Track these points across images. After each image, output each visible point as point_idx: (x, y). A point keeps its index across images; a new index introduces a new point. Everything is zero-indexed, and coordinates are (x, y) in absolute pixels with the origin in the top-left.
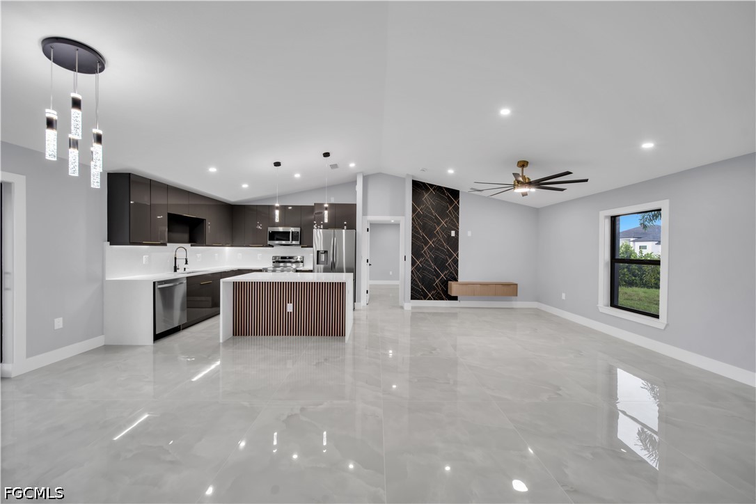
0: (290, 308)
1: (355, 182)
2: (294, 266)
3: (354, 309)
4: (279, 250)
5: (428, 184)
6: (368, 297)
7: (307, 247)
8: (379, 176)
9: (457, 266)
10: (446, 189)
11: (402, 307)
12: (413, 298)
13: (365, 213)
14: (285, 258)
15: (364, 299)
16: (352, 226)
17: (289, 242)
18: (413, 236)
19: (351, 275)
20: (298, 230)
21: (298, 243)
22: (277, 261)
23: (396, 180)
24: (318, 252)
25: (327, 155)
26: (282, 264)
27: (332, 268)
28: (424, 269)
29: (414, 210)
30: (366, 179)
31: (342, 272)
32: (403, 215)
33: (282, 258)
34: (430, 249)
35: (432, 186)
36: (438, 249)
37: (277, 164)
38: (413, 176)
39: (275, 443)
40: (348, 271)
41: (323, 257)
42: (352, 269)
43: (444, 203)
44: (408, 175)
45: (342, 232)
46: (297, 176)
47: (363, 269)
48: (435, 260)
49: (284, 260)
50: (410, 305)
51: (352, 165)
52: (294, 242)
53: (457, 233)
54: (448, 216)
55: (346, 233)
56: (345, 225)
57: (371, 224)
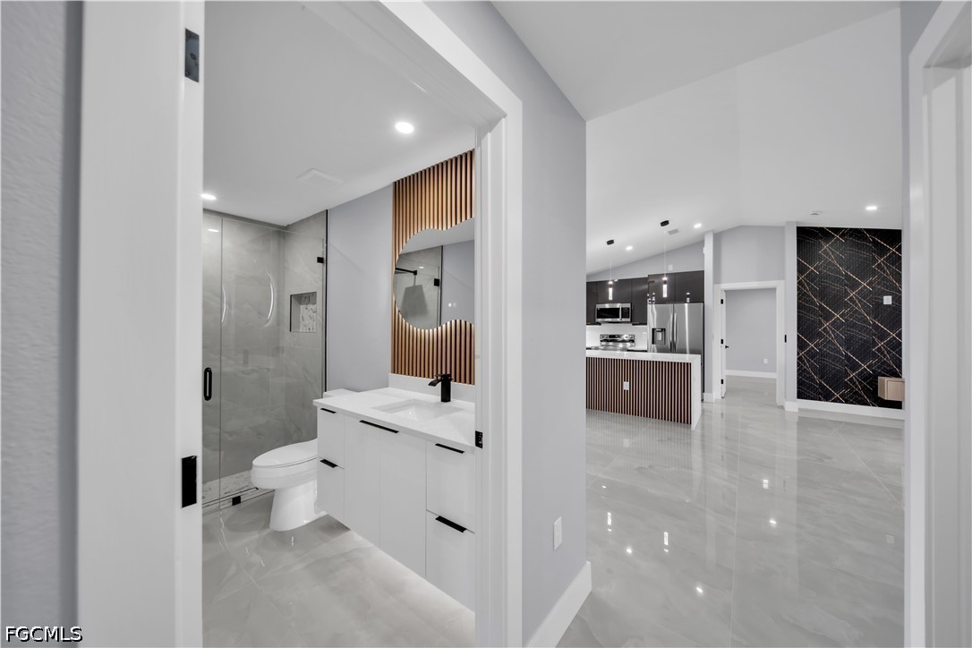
0: (626, 386)
1: (701, 243)
2: (621, 345)
3: (702, 400)
4: (607, 328)
5: (830, 229)
6: (724, 391)
7: (640, 324)
8: (740, 230)
9: (900, 353)
10: (869, 231)
11: (782, 407)
12: (800, 396)
13: (717, 280)
14: (613, 336)
15: (717, 392)
16: (698, 297)
17: (618, 320)
18: (800, 307)
19: (699, 357)
20: (628, 305)
21: (629, 320)
22: (605, 340)
23: (767, 232)
24: (653, 330)
25: (665, 223)
26: (611, 343)
27: (673, 349)
28: (823, 355)
29: (801, 269)
30: (718, 237)
31: (685, 353)
32: (782, 277)
33: (611, 336)
34: (837, 325)
35: (837, 230)
36: (854, 325)
37: (610, 242)
38: (797, 222)
39: (609, 522)
40: (693, 352)
41: (659, 336)
42: (700, 350)
43: (865, 254)
44: (788, 223)
45: (684, 308)
46: (629, 248)
47: (716, 352)
48: (848, 343)
49: (612, 339)
50: (795, 406)
51: (698, 226)
52: (624, 320)
53: (898, 300)
54: (874, 273)
55: (689, 307)
56: (688, 296)
57: (727, 292)
